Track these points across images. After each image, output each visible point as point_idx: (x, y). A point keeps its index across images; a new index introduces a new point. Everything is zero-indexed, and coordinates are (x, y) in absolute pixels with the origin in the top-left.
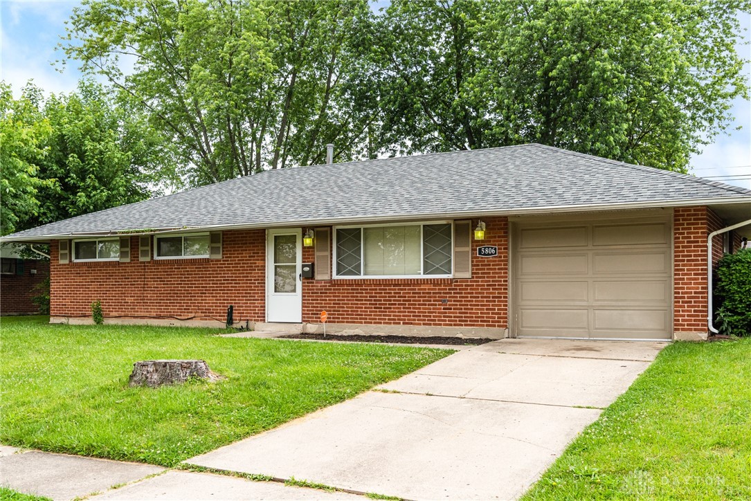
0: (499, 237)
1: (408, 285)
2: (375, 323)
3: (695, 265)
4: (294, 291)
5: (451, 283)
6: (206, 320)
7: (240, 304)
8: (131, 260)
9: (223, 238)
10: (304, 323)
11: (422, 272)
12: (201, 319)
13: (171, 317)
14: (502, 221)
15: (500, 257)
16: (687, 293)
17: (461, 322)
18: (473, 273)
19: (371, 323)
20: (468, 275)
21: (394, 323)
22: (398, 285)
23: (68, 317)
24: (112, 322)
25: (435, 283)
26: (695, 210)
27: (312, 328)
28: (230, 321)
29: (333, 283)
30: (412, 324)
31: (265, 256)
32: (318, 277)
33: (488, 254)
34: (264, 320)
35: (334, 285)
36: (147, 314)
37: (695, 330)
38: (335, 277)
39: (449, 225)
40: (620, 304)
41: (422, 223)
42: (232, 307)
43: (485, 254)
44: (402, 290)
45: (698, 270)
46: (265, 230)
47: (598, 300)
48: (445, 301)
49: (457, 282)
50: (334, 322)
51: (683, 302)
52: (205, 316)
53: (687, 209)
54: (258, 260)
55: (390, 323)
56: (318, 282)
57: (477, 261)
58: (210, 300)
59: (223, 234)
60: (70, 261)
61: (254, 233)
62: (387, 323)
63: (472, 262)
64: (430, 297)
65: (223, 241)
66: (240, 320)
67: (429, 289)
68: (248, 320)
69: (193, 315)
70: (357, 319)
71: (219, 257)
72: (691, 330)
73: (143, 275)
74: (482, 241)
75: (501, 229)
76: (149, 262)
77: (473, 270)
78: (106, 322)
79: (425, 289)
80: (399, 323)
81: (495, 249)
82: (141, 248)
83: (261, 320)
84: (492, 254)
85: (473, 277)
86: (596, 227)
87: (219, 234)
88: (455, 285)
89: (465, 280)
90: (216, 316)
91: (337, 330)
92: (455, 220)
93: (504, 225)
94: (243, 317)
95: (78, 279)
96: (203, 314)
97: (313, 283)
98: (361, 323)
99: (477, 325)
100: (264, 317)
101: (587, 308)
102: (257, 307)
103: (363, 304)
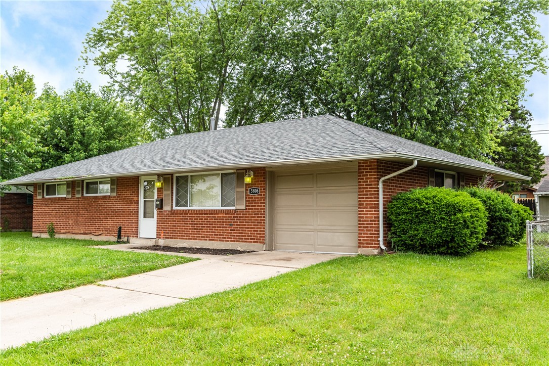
0: (261, 181)
1: (212, 214)
2: (194, 239)
3: (371, 201)
4: (153, 218)
5: (235, 212)
6: (108, 235)
7: (125, 226)
8: (72, 197)
9: (117, 182)
10: (157, 239)
11: (220, 205)
12: (106, 235)
13: (91, 233)
14: (263, 170)
15: (261, 195)
16: (365, 221)
17: (240, 239)
18: (246, 206)
19: (192, 239)
20: (243, 207)
21: (204, 240)
22: (207, 214)
23: (41, 232)
24: (62, 236)
25: (226, 212)
26: (370, 162)
27: (162, 242)
28: (119, 237)
29: (173, 212)
30: (213, 240)
31: (138, 194)
32: (165, 208)
33: (255, 193)
34: (137, 237)
35: (173, 214)
36: (79, 231)
37: (371, 247)
38: (175, 208)
40: (333, 228)
41: (220, 172)
42: (120, 228)
43: (253, 193)
44: (208, 217)
45: (372, 204)
46: (139, 177)
47: (319, 225)
48: (231, 225)
49: (238, 212)
50: (173, 238)
51: (363, 227)
52: (108, 233)
53: (365, 161)
54: (134, 196)
55: (202, 240)
56: (165, 211)
57: (249, 198)
58: (110, 224)
59: (117, 180)
60: (43, 197)
61: (133, 179)
62: (200, 239)
63: (246, 198)
64: (223, 222)
65: (117, 184)
66: (125, 236)
67: (223, 217)
68: (128, 236)
69: (100, 233)
70: (184, 236)
71: (114, 194)
72: (368, 247)
73: (77, 206)
74: (252, 184)
75: (262, 176)
76: (80, 198)
77: (246, 204)
78: (57, 236)
79: (221, 217)
80: (207, 240)
81: (258, 190)
82: (77, 189)
83: (135, 236)
84: (257, 193)
85: (246, 209)
86: (319, 174)
87: (115, 180)
88: (237, 214)
89: (242, 211)
90: (113, 233)
91: (175, 244)
92: (237, 170)
93: (264, 173)
94: (126, 234)
95: (47, 209)
96: (106, 232)
97: (162, 212)
98: (187, 239)
99: (248, 242)
100: (138, 234)
101: (313, 230)
102: (134, 227)
103: (188, 226)
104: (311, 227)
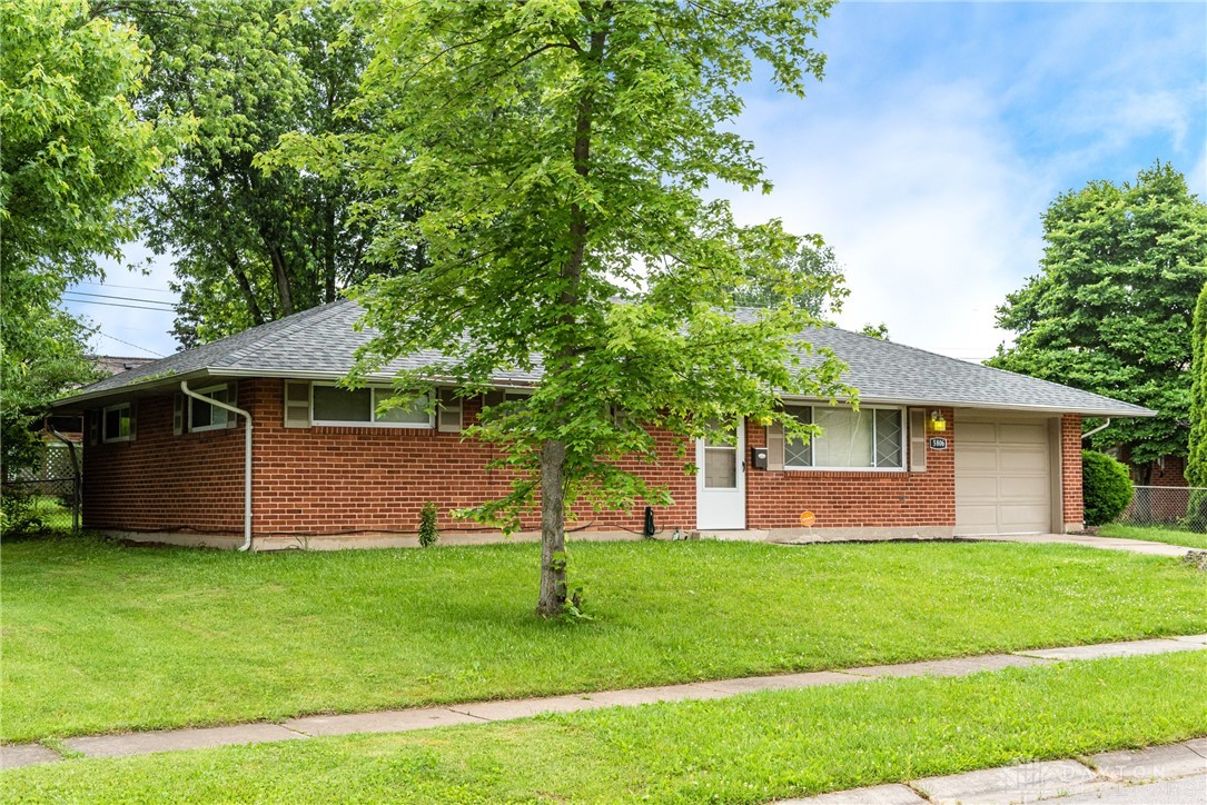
1: (868, 479)
2: (835, 526)
4: (735, 485)
5: (909, 477)
6: (608, 529)
10: (749, 529)
11: (875, 464)
12: (600, 530)
15: (949, 450)
17: (919, 521)
18: (927, 467)
19: (830, 526)
20: (924, 469)
21: (854, 525)
22: (858, 479)
23: (305, 535)
25: (893, 477)
27: (761, 535)
28: (649, 531)
29: (788, 475)
30: (872, 525)
32: (769, 467)
33: (940, 447)
34: (695, 528)
35: (788, 478)
39: (899, 412)
40: (1020, 499)
41: (875, 407)
42: (648, 509)
43: (937, 447)
44: (861, 484)
47: (1003, 496)
48: (904, 498)
49: (914, 476)
50: (789, 526)
52: (605, 524)
53: (1070, 414)
55: (850, 526)
56: (768, 473)
57: (930, 454)
60: (310, 423)
62: (847, 525)
63: (927, 454)
64: (890, 493)
66: (663, 528)
67: (887, 484)
68: (677, 528)
69: (585, 523)
73: (487, 456)
75: (949, 420)
77: (927, 463)
79: (884, 484)
81: (945, 442)
83: (692, 528)
84: (943, 447)
85: (927, 471)
88: (911, 480)
89: (919, 475)
90: (625, 523)
91: (794, 536)
93: (951, 416)
94: (667, 523)
96: (602, 522)
97: (763, 474)
98: (820, 526)
99: (931, 524)
100: (695, 522)
102: (687, 508)
103: (821, 502)
104: (994, 499)
